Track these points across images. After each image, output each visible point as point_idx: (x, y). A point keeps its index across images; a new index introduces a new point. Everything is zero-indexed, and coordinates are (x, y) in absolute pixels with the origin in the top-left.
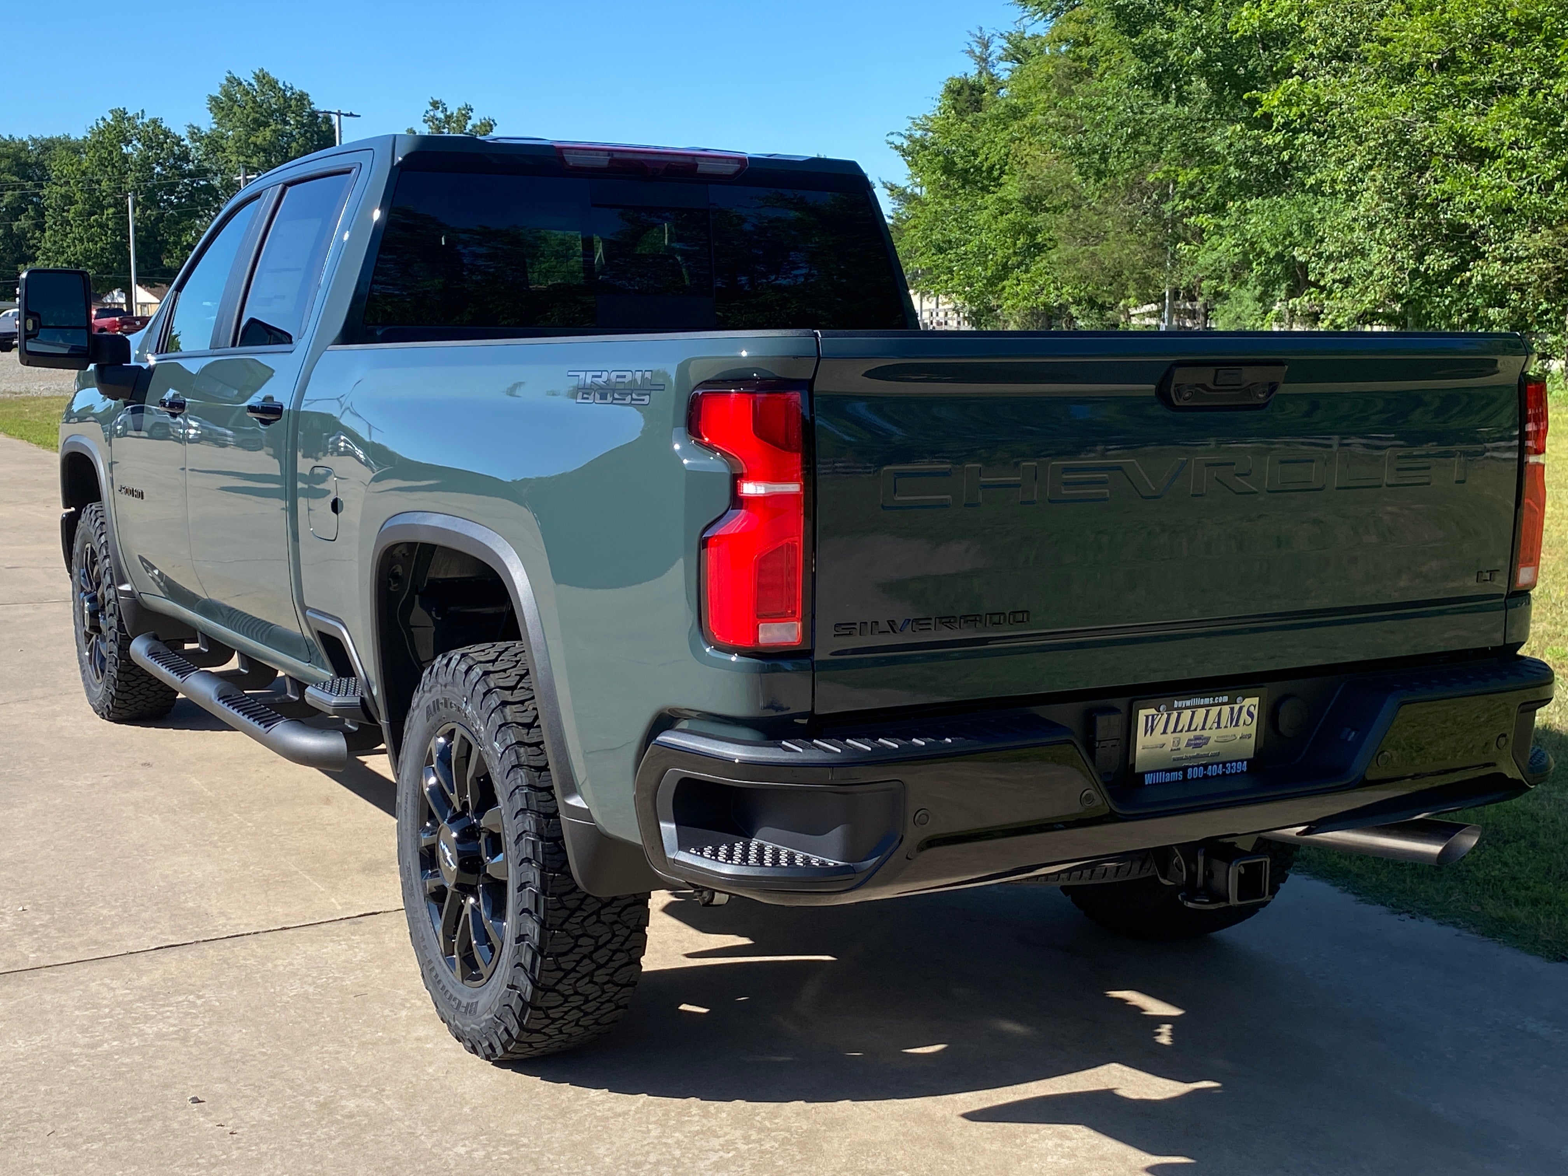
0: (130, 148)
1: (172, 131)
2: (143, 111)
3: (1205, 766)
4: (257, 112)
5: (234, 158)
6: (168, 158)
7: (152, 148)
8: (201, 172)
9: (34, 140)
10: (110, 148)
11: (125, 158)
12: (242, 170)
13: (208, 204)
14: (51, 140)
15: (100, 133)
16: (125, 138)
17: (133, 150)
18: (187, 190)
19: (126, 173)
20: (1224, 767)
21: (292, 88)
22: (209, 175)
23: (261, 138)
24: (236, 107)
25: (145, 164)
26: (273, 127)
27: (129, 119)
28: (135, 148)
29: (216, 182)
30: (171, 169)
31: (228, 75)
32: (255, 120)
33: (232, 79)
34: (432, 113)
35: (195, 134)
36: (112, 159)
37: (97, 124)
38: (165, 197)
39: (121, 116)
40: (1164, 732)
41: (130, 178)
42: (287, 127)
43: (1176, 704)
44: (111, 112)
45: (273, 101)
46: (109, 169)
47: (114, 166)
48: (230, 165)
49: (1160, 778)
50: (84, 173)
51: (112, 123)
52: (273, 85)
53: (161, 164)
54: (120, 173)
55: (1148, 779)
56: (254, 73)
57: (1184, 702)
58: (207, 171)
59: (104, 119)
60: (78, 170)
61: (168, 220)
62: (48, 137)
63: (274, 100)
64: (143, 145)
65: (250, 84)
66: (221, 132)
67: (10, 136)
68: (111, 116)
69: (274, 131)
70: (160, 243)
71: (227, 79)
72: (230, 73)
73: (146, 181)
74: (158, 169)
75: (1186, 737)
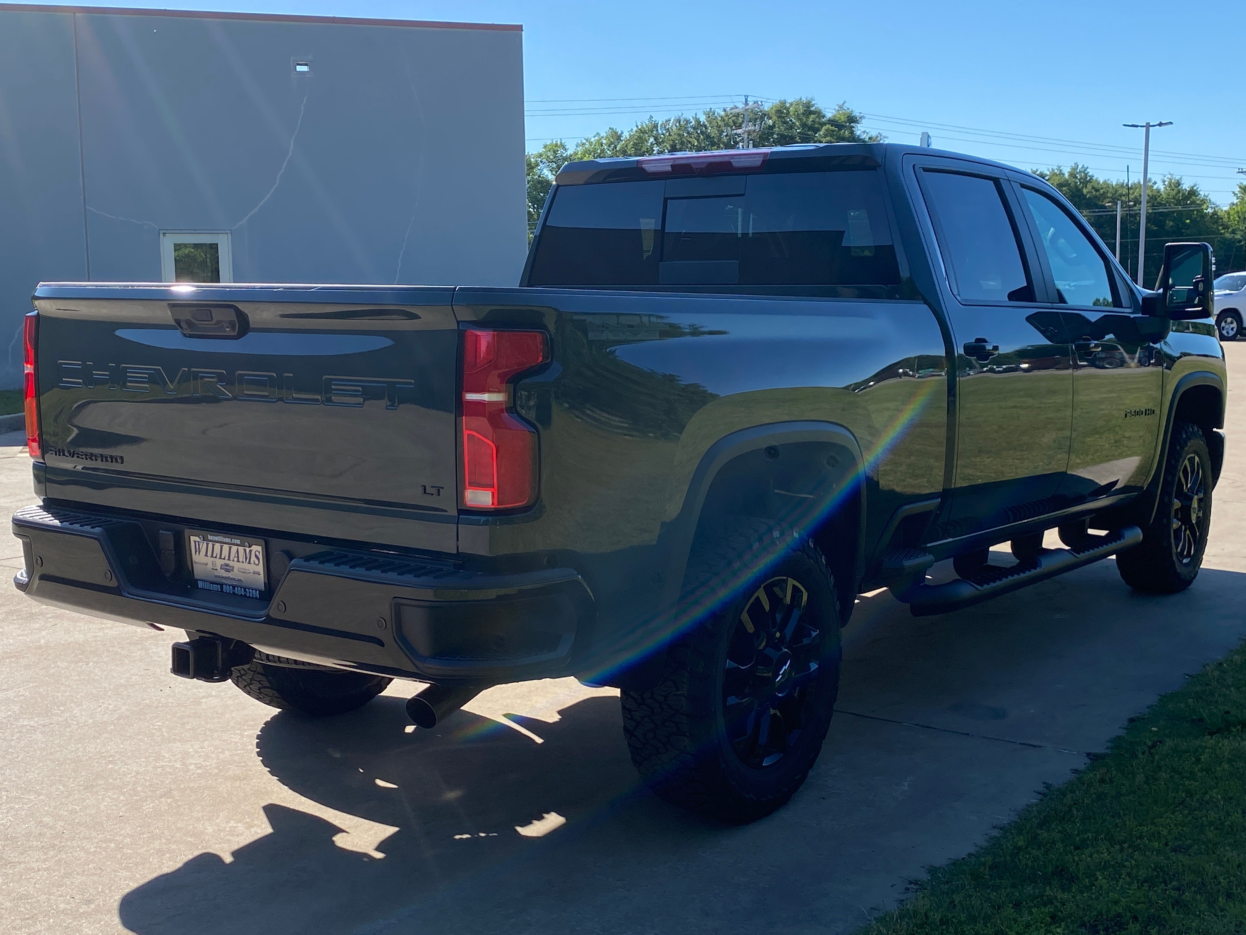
3: (234, 587)
20: (245, 590)
40: (206, 555)
43: (210, 537)
49: (207, 586)
55: (200, 584)
57: (214, 537)
75: (219, 562)
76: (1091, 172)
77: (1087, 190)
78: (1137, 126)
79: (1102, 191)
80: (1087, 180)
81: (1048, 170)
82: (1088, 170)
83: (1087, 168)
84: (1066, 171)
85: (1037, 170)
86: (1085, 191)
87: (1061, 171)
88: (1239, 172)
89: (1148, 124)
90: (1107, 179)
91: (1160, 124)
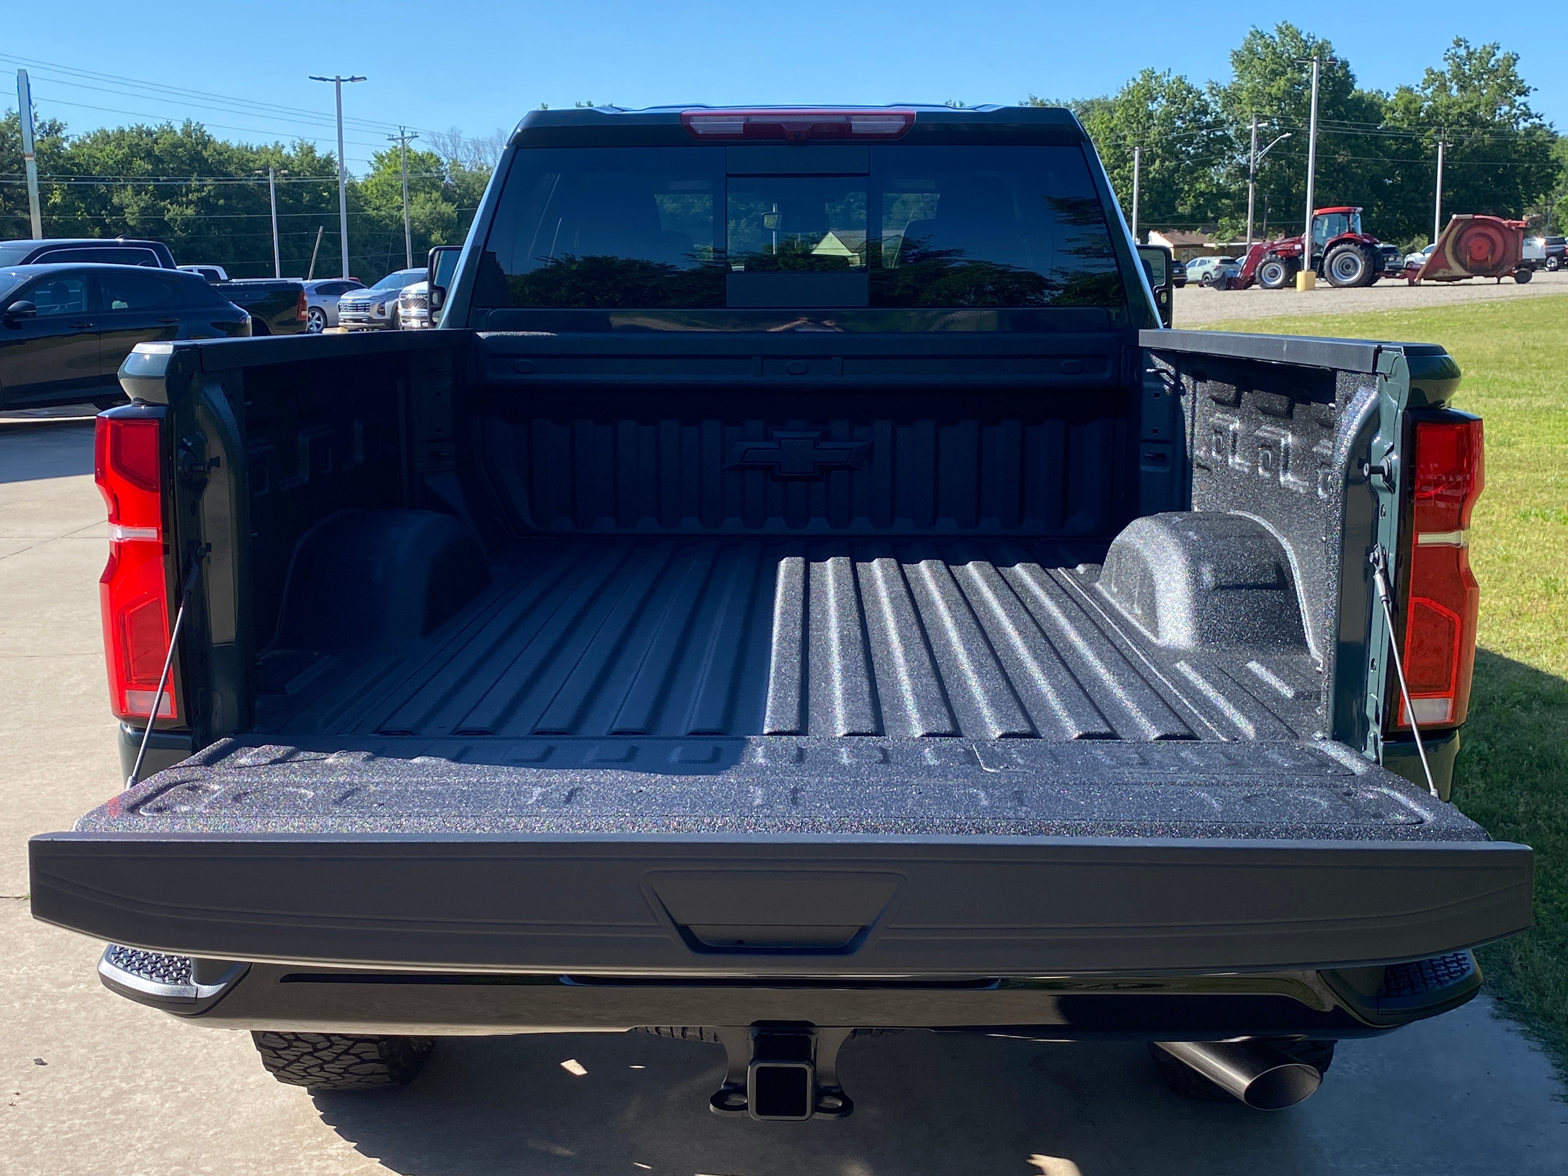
0: (1155, 105)
1: (1195, 87)
2: (1169, 70)
4: (1276, 63)
5: (1248, 110)
6: (1189, 112)
7: (1175, 103)
8: (1219, 123)
9: (1077, 103)
10: (1137, 106)
11: (1150, 116)
12: (1254, 120)
13: (1222, 153)
14: (1092, 103)
15: (1130, 92)
16: (1151, 96)
17: (1157, 107)
18: (1203, 141)
19: (1149, 128)
21: (1313, 38)
22: (1226, 126)
23: (1275, 88)
24: (1255, 60)
25: (1168, 118)
26: (1289, 76)
27: (1156, 78)
28: (1160, 105)
29: (1231, 132)
30: (1190, 122)
31: (1252, 29)
32: (1273, 71)
33: (1254, 33)
34: (1453, 51)
35: (1213, 89)
36: (1138, 116)
37: (1128, 84)
38: (1184, 149)
39: (1150, 75)
41: (1153, 133)
42: (1304, 75)
44: (1141, 72)
45: (1292, 51)
46: (1134, 125)
47: (1139, 122)
48: (1244, 115)
50: (1112, 130)
51: (1141, 82)
52: (1296, 36)
53: (1182, 118)
54: (1144, 129)
56: (1277, 26)
58: (1223, 122)
59: (1134, 79)
60: (1107, 127)
61: (1184, 170)
62: (1088, 99)
63: (1294, 50)
64: (1167, 101)
65: (1271, 37)
66: (1241, 85)
67: (1057, 100)
68: (1141, 76)
69: (1288, 80)
70: (1174, 192)
71: (1251, 34)
72: (1254, 27)
73: (1166, 134)
74: (1179, 123)
76: (207, 129)
77: (209, 153)
78: (325, 80)
79: (226, 155)
80: (206, 142)
81: (156, 126)
82: (204, 128)
83: (203, 125)
84: (178, 128)
85: (143, 126)
86: (205, 154)
87: (172, 127)
88: (389, 139)
89: (338, 77)
90: (226, 139)
91: (353, 79)
